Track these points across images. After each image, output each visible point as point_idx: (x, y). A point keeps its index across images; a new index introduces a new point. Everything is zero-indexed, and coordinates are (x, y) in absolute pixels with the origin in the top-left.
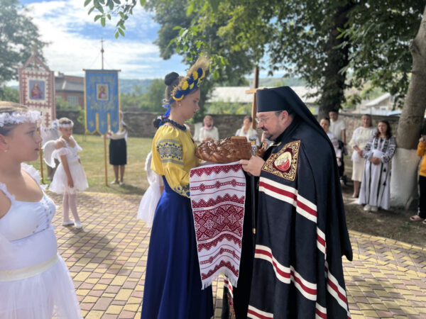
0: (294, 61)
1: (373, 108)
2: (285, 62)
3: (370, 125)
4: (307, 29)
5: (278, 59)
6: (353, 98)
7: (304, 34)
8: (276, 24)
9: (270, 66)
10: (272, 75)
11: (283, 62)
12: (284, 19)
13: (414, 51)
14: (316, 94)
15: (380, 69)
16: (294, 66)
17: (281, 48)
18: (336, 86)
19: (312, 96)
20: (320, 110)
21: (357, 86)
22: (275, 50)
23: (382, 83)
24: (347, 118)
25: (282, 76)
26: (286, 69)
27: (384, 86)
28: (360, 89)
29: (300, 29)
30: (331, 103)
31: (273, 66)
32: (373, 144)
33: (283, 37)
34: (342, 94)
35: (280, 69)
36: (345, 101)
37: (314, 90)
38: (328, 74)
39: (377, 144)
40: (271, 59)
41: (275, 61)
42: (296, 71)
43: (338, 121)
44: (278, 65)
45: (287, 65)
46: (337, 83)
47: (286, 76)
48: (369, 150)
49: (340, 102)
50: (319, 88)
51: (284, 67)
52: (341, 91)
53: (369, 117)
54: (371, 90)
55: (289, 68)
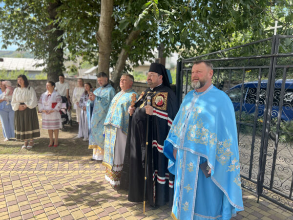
0: (24, 39)
1: (89, 75)
2: (17, 39)
3: (83, 85)
4: (32, 16)
5: (10, 36)
6: (71, 67)
7: (30, 19)
8: (5, 8)
9: (4, 41)
10: (6, 48)
11: (15, 39)
12: (12, 5)
13: (98, 39)
14: (43, 64)
15: (86, 49)
16: (24, 43)
17: (12, 28)
18: (57, 59)
19: (40, 65)
20: (48, 76)
21: (73, 60)
22: (6, 29)
23: (88, 59)
24: (71, 81)
25: (16, 49)
26: (18, 44)
27: (90, 60)
28: (75, 62)
29: (26, 15)
30: (55, 71)
31: (6, 41)
32: (84, 98)
33: (11, 19)
34: (62, 65)
35: (12, 44)
36: (65, 69)
37: (41, 61)
38: (50, 50)
39: (86, 98)
40: (4, 36)
41: (7, 37)
42: (26, 47)
43: (64, 83)
44: (10, 40)
45: (18, 41)
46: (57, 56)
47: (19, 50)
48: (82, 102)
49: (62, 71)
50: (45, 60)
51: (16, 42)
52: (60, 63)
53: (82, 80)
54: (82, 62)
55: (21, 44)
